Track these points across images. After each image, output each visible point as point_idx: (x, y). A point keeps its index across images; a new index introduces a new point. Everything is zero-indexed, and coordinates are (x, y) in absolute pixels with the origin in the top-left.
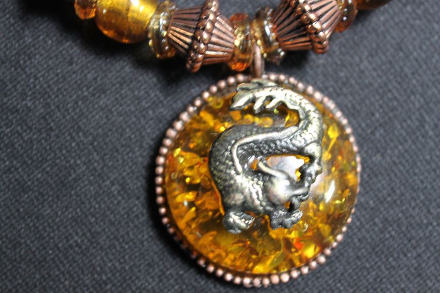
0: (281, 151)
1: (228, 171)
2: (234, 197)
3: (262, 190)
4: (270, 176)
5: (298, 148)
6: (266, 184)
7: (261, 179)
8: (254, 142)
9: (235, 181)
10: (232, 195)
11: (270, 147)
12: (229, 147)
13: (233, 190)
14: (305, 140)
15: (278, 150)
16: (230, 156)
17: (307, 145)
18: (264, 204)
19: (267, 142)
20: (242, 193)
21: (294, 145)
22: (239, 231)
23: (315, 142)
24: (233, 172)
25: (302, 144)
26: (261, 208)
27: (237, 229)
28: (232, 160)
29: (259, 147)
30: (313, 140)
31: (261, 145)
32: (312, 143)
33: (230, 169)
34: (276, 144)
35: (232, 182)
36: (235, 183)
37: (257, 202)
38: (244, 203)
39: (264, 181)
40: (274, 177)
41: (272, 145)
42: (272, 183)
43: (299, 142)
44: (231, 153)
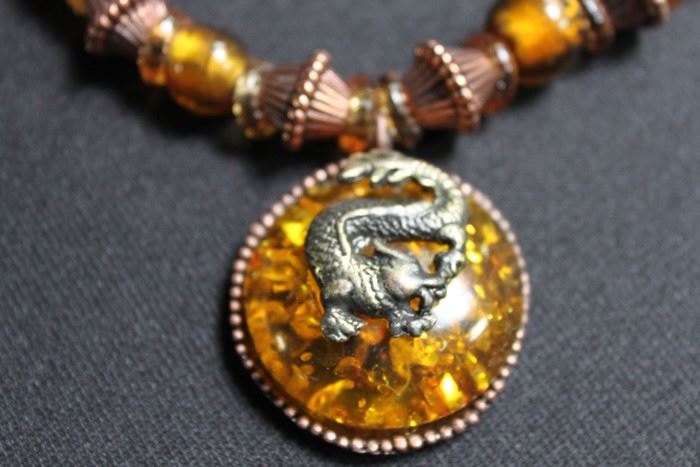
0: (409, 234)
1: (331, 250)
2: (338, 284)
3: (378, 277)
4: (390, 257)
5: (432, 229)
6: (384, 268)
7: (377, 263)
8: (370, 217)
9: (340, 263)
10: (335, 282)
11: (391, 225)
12: (334, 221)
13: (337, 275)
14: (442, 221)
15: (404, 231)
16: (334, 231)
17: (444, 225)
18: (381, 295)
19: (387, 218)
20: (350, 279)
21: (426, 225)
22: (345, 338)
23: (456, 223)
24: (337, 252)
25: (438, 225)
26: (375, 302)
27: (340, 334)
28: (337, 236)
29: (376, 225)
30: (454, 220)
31: (379, 222)
32: (452, 223)
33: (334, 248)
34: (400, 223)
35: (336, 264)
36: (339, 267)
37: (371, 294)
38: (351, 293)
39: (381, 265)
40: (396, 258)
41: (395, 223)
42: (392, 267)
43: (434, 223)
44: (336, 227)
